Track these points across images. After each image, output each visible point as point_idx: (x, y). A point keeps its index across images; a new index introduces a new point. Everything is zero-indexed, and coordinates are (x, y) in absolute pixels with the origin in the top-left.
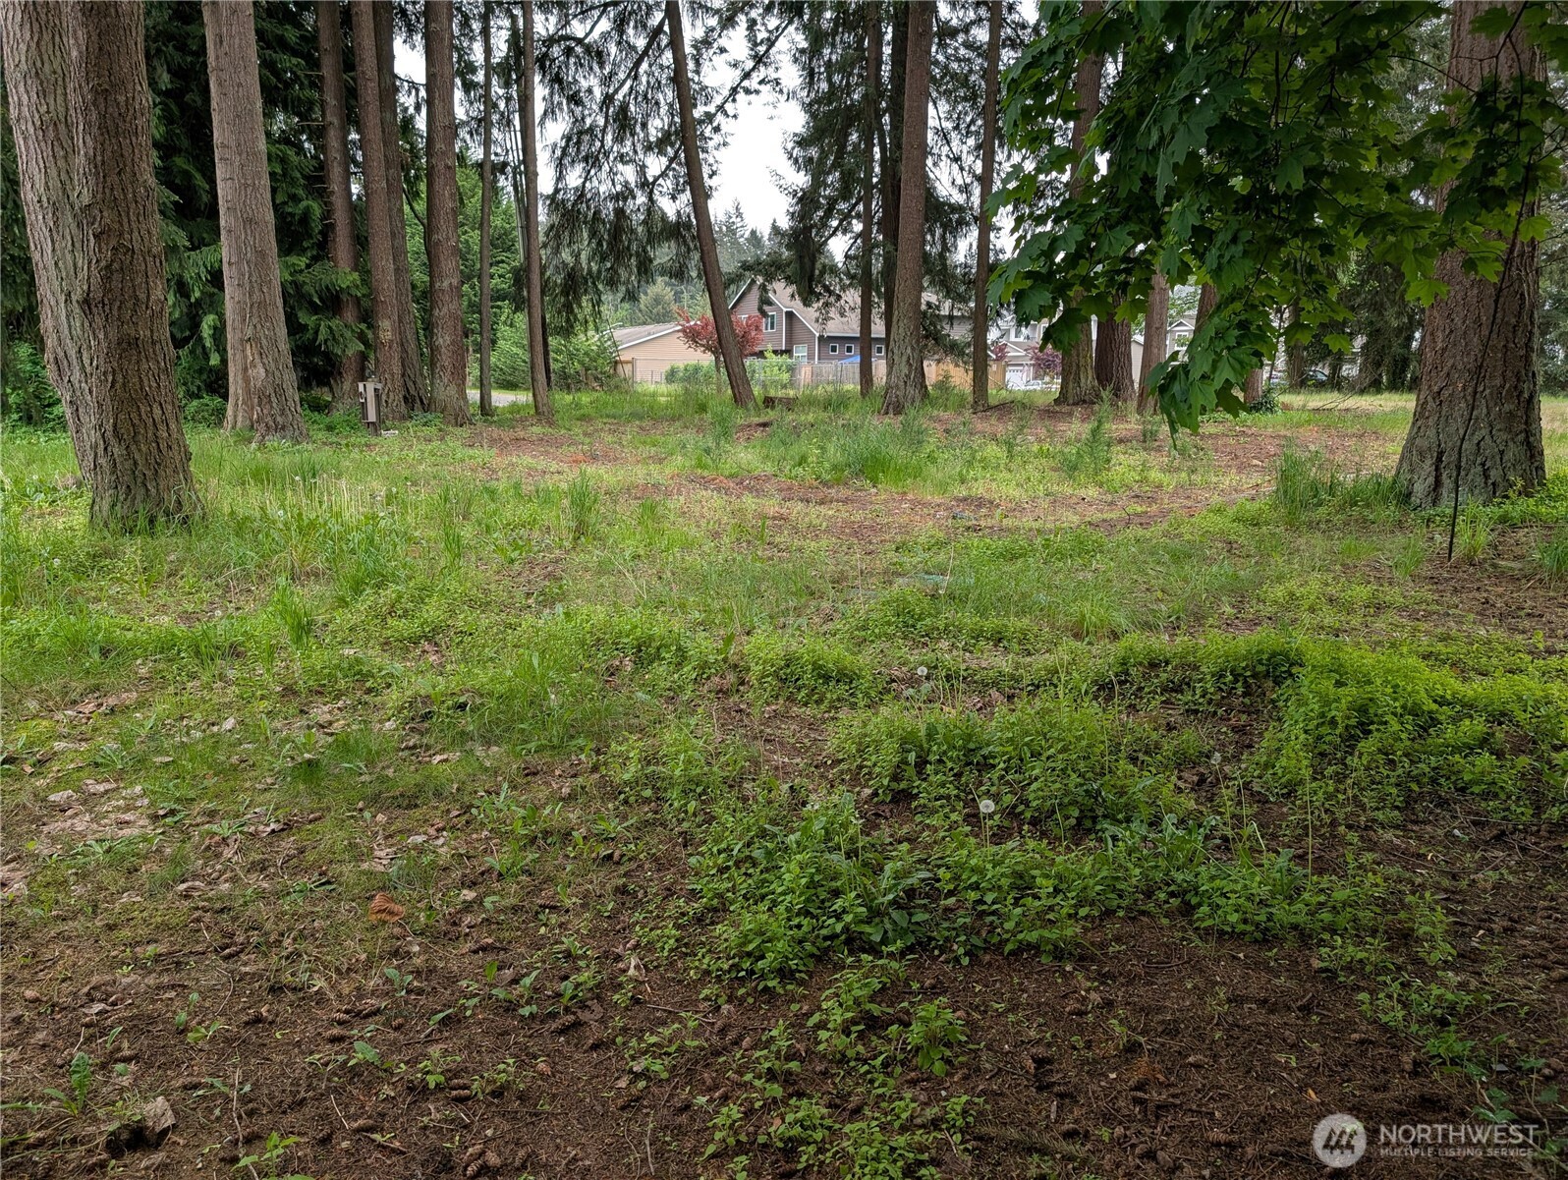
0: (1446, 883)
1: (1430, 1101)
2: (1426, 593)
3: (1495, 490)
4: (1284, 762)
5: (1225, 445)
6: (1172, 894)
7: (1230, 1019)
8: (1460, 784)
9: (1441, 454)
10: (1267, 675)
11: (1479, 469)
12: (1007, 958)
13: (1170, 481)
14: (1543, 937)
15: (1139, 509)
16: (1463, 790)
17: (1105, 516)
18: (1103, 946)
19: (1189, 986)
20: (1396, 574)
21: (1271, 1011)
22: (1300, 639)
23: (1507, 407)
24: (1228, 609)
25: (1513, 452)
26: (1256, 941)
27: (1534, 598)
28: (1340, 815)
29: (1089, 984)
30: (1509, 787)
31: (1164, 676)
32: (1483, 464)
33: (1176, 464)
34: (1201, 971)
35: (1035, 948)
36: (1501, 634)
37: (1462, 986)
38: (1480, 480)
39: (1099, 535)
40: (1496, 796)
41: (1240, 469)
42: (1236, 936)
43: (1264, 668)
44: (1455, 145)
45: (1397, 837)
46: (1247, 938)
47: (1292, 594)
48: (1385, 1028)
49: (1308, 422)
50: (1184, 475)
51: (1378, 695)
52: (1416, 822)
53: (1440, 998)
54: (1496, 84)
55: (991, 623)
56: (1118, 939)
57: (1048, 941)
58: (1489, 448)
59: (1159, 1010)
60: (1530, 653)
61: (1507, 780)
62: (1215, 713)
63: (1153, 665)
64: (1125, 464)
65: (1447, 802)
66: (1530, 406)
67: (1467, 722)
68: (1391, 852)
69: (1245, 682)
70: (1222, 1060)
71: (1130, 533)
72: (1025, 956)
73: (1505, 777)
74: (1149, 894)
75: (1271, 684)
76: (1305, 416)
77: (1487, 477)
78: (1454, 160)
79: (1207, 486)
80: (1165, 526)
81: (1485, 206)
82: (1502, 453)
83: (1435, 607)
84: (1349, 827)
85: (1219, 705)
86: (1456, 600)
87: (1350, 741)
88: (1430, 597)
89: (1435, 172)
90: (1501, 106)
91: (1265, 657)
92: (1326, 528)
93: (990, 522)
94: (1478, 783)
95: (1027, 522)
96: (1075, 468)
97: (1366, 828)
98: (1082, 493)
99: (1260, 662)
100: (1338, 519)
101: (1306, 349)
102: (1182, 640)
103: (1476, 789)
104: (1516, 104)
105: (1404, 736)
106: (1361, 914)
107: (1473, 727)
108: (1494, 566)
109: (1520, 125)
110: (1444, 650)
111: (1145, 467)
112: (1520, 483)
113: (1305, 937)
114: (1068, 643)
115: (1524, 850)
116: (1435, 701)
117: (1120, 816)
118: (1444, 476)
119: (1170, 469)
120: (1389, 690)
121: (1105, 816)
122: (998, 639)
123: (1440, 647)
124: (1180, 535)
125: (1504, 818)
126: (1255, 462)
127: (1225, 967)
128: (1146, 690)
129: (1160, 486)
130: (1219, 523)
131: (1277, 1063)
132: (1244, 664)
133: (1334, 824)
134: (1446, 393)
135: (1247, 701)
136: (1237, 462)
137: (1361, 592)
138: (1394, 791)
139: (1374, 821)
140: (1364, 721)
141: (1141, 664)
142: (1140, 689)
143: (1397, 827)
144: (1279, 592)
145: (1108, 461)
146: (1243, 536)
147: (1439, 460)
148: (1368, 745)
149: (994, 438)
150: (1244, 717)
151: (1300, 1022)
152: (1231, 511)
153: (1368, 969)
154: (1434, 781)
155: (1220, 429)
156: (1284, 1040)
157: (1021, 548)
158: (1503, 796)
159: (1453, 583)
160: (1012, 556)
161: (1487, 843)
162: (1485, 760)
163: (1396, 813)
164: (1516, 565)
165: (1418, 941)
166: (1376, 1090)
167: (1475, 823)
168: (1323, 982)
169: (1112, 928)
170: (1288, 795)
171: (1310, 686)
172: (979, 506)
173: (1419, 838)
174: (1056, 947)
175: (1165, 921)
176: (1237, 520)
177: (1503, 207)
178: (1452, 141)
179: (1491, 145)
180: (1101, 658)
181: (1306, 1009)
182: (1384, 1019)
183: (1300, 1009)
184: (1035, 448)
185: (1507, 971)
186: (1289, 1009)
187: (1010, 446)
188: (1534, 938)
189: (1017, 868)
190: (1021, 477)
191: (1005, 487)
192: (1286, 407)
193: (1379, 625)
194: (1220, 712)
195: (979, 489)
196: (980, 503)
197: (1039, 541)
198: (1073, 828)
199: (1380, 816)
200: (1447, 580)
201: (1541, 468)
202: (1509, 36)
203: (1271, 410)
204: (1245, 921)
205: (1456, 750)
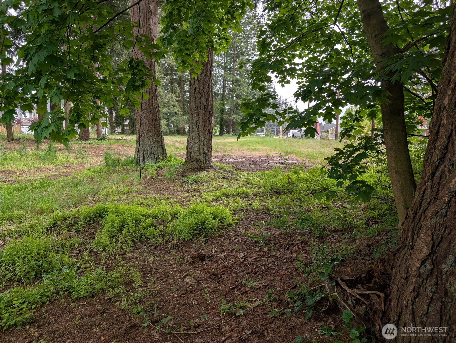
0: (142, 264)
1: (133, 326)
2: (141, 187)
3: (157, 160)
4: (102, 241)
5: (92, 150)
6: (66, 291)
7: (80, 325)
8: (147, 237)
9: (144, 151)
10: (99, 217)
11: (153, 154)
12: (4, 333)
13: (76, 161)
14: (163, 271)
15: (65, 171)
16: (147, 238)
17: (54, 174)
18: (41, 315)
19: (68, 319)
20: (135, 183)
21: (93, 317)
22: (108, 204)
23: (157, 139)
24: (90, 198)
25: (160, 150)
26: (90, 297)
27: (166, 186)
28: (117, 252)
29: (35, 330)
30: (157, 235)
31: (68, 222)
32: (153, 153)
33: (78, 156)
34: (72, 312)
35: (15, 325)
36: (158, 196)
37: (143, 291)
38: (153, 157)
39: (50, 180)
40: (154, 237)
41: (97, 157)
42: (84, 298)
43: (98, 214)
44: (126, 73)
45: (131, 254)
46: (88, 297)
47: (108, 192)
48: (123, 310)
49: (115, 143)
50: (80, 159)
51: (127, 217)
52: (136, 249)
53: (137, 296)
54: (133, 60)
55: (8, 215)
56: (46, 312)
57: (19, 321)
58: (154, 150)
59: (58, 330)
60: (165, 199)
61: (157, 233)
62: (85, 230)
63: (65, 219)
64: (61, 157)
65: (143, 242)
66: (161, 138)
67: (148, 220)
68: (130, 259)
69: (93, 219)
70: (77, 338)
71: (61, 179)
72: (11, 329)
73: (156, 232)
74: (58, 293)
75: (100, 219)
76: (114, 141)
77: (155, 156)
78: (127, 77)
79: (87, 162)
80: (73, 175)
81: (135, 90)
82: (157, 150)
83: (144, 191)
84: (119, 255)
85: (86, 227)
86: (149, 188)
87: (120, 231)
88: (143, 188)
89: (123, 80)
90: (135, 66)
91: (98, 211)
92: (118, 172)
93: (11, 179)
94: (150, 235)
95: (26, 178)
96: (44, 159)
97: (124, 254)
98: (47, 167)
99: (97, 213)
100: (121, 169)
101: (114, 123)
102: (75, 210)
103: (150, 237)
104: (138, 65)
105: (133, 227)
106: (119, 280)
107: (150, 221)
108: (158, 178)
109: (140, 71)
110: (145, 202)
111: (68, 157)
112: (161, 158)
113: (104, 291)
114: (38, 216)
115: (160, 250)
116: (142, 216)
117: (49, 271)
118: (145, 157)
119: (76, 158)
120: (130, 215)
121: (44, 272)
122: (10, 219)
123: (144, 201)
124: (77, 178)
125: (156, 243)
126: (101, 154)
127: (80, 309)
128: (63, 227)
129: (73, 163)
130: (89, 173)
131: (93, 333)
132: (92, 214)
133: (115, 255)
134: (143, 136)
135: (94, 225)
136: (96, 155)
137: (126, 189)
138: (131, 242)
139: (126, 252)
140: (124, 224)
141: (61, 219)
142: (61, 227)
143: (131, 252)
144: (105, 192)
145: (56, 156)
146: (96, 176)
147: (144, 153)
148: (124, 231)
149: (15, 150)
150: (93, 230)
151: (101, 317)
152: (92, 169)
153: (120, 294)
154: (141, 237)
155: (91, 145)
156: (96, 325)
157: (23, 187)
158: (156, 237)
159: (148, 184)
160: (19, 190)
161: (152, 250)
162: (152, 229)
163: (131, 248)
164: (162, 178)
165: (133, 282)
166: (120, 329)
167: (150, 246)
168: (108, 303)
169: (43, 309)
170: (104, 250)
171: (110, 217)
172: (9, 173)
173: (137, 253)
174: (23, 322)
175: (63, 300)
176: (94, 172)
177: (139, 90)
178: (125, 72)
179: (134, 75)
180: (48, 220)
181: (103, 313)
182: (123, 307)
183: (101, 314)
184: (30, 153)
185: (154, 283)
186: (98, 314)
187: (20, 153)
188: (161, 272)
189: (9, 299)
190: (25, 163)
191: (19, 167)
192: (109, 139)
193: (131, 197)
194: (86, 229)
195: (9, 168)
196: (9, 172)
197: (28, 184)
198: (33, 278)
199: (127, 250)
200: (147, 183)
201: (166, 154)
202: (133, 48)
203: (105, 140)
204: (87, 292)
205: (145, 228)
